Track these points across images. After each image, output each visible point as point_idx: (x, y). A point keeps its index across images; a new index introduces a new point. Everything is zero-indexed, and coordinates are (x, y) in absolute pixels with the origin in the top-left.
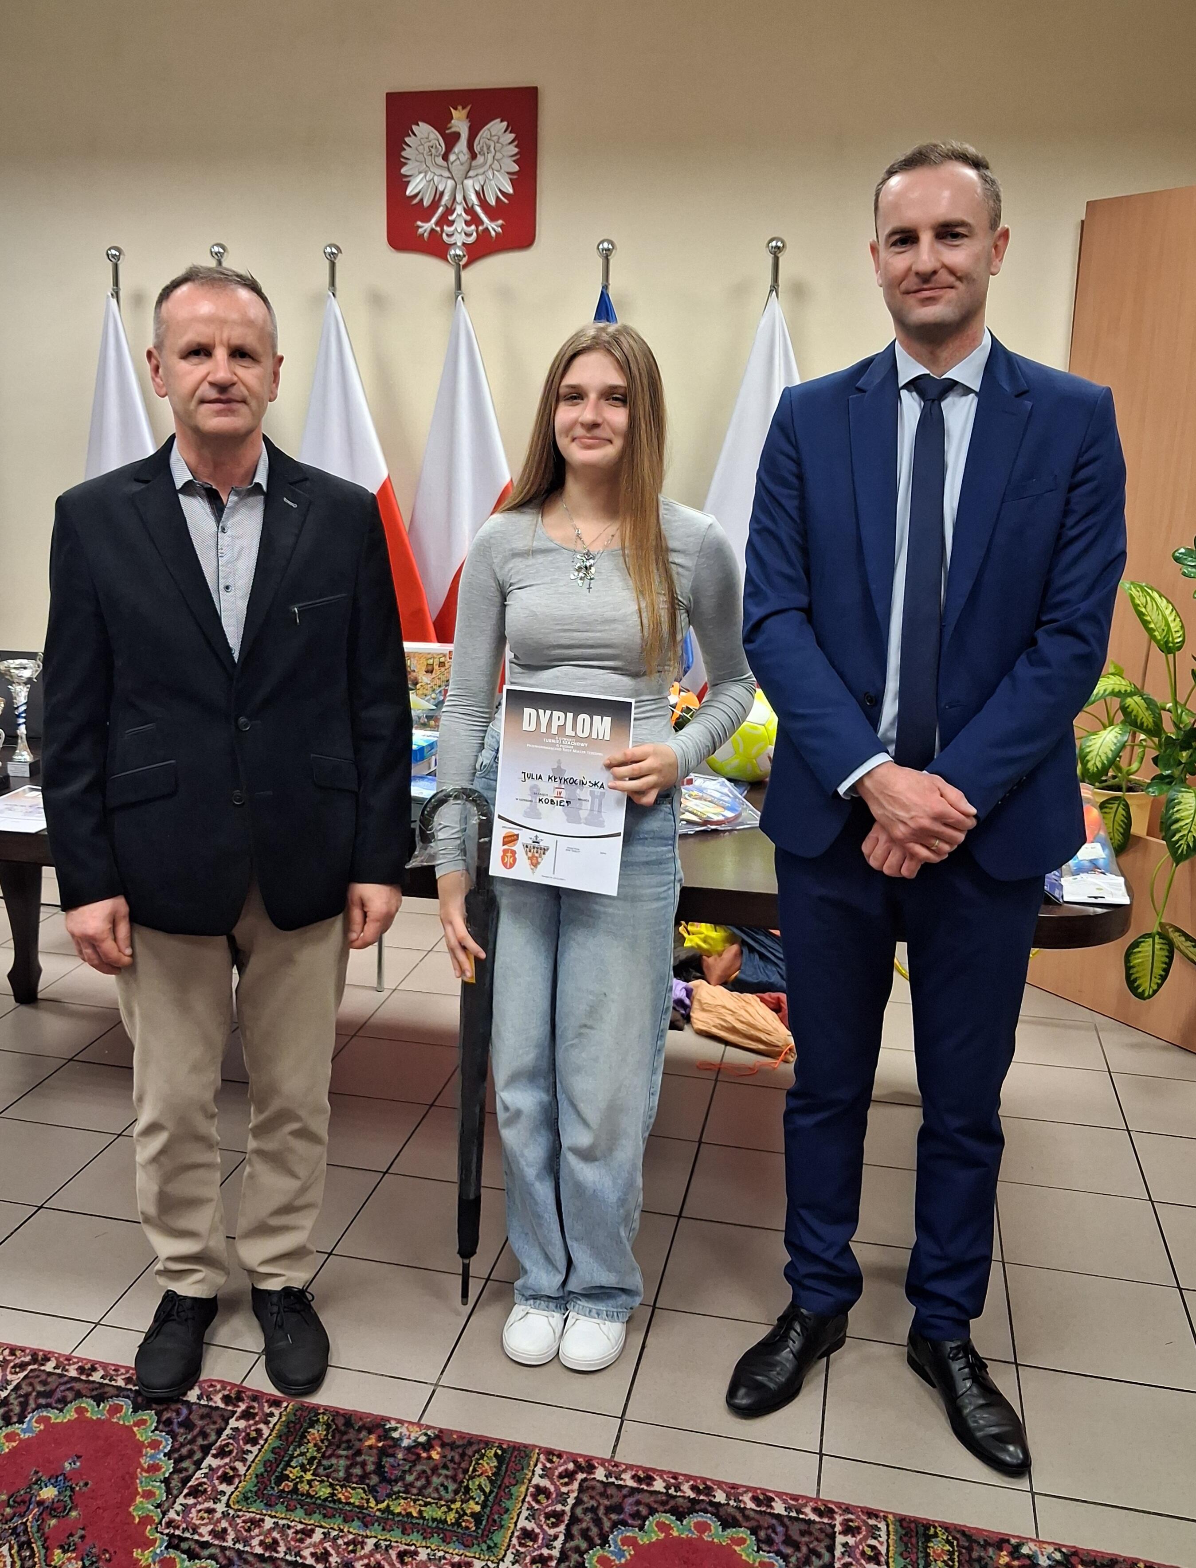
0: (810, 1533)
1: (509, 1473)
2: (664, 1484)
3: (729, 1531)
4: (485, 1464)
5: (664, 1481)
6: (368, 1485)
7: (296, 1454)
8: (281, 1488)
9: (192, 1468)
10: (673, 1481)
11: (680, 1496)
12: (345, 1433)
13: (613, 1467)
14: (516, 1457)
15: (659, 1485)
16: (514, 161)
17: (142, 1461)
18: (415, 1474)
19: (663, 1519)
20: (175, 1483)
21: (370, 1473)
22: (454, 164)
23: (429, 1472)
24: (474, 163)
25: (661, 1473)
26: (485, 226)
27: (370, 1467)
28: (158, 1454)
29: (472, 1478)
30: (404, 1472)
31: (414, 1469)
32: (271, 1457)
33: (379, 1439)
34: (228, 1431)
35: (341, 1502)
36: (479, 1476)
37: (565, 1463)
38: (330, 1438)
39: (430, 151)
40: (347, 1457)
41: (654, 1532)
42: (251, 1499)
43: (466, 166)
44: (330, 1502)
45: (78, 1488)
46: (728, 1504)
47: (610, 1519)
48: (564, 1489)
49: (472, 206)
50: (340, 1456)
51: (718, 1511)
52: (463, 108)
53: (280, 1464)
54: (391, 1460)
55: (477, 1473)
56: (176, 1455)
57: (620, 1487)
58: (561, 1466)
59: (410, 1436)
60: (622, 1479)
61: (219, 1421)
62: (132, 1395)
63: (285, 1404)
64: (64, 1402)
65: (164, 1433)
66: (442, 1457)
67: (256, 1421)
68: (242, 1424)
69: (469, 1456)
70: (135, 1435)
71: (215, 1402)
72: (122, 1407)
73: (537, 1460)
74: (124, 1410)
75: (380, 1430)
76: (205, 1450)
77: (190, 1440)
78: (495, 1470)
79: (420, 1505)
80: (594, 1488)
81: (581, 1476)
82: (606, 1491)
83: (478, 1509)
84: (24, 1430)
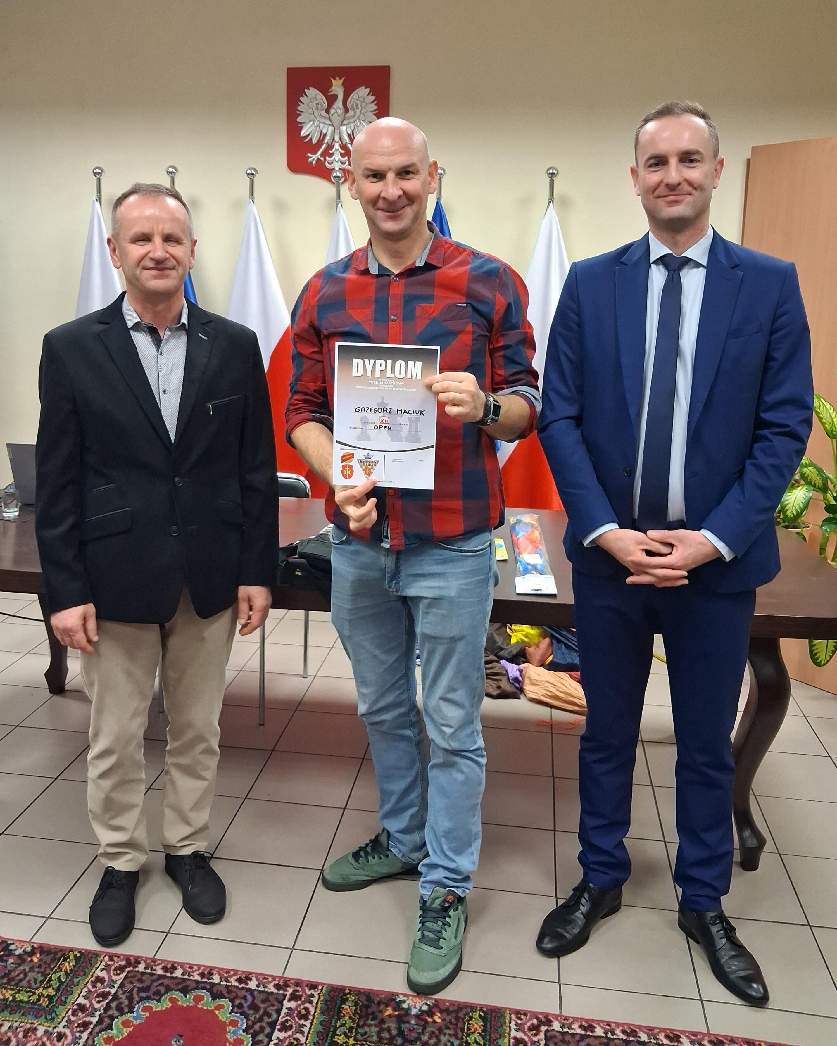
1: (493, 1029)
2: (603, 1031)
4: (475, 1024)
5: (602, 1028)
7: (338, 1025)
9: (266, 1040)
10: (608, 1028)
11: (616, 1039)
12: (368, 1007)
13: (564, 1020)
14: (495, 1017)
15: (599, 1032)
16: (374, 115)
17: (229, 1037)
18: (427, 1034)
21: (395, 1037)
22: (334, 116)
23: (437, 1032)
24: (347, 115)
25: (599, 1022)
27: (394, 1032)
28: (238, 1030)
29: (468, 1035)
30: (419, 1033)
31: (425, 1031)
32: (321, 1028)
33: (394, 1010)
34: (284, 1011)
37: (531, 1019)
38: (359, 1012)
39: (317, 106)
40: (375, 1026)
43: (342, 116)
46: (650, 1042)
48: (535, 1039)
50: (370, 1026)
52: (340, 79)
53: (328, 1034)
54: (407, 1026)
55: (470, 1031)
56: (252, 1031)
57: (573, 1035)
58: (528, 1022)
59: (415, 1006)
60: (572, 1029)
61: (276, 1003)
62: (208, 987)
63: (320, 987)
64: (158, 996)
65: (239, 1015)
66: (442, 1020)
67: (303, 1002)
68: (293, 1004)
69: (461, 1018)
70: (218, 1017)
71: (270, 989)
72: (203, 996)
73: (510, 1019)
74: (205, 999)
75: (393, 1003)
76: (272, 1025)
77: (259, 1018)
78: (482, 1027)
80: (555, 1037)
81: (544, 1028)
82: (564, 1039)
84: (135, 1018)
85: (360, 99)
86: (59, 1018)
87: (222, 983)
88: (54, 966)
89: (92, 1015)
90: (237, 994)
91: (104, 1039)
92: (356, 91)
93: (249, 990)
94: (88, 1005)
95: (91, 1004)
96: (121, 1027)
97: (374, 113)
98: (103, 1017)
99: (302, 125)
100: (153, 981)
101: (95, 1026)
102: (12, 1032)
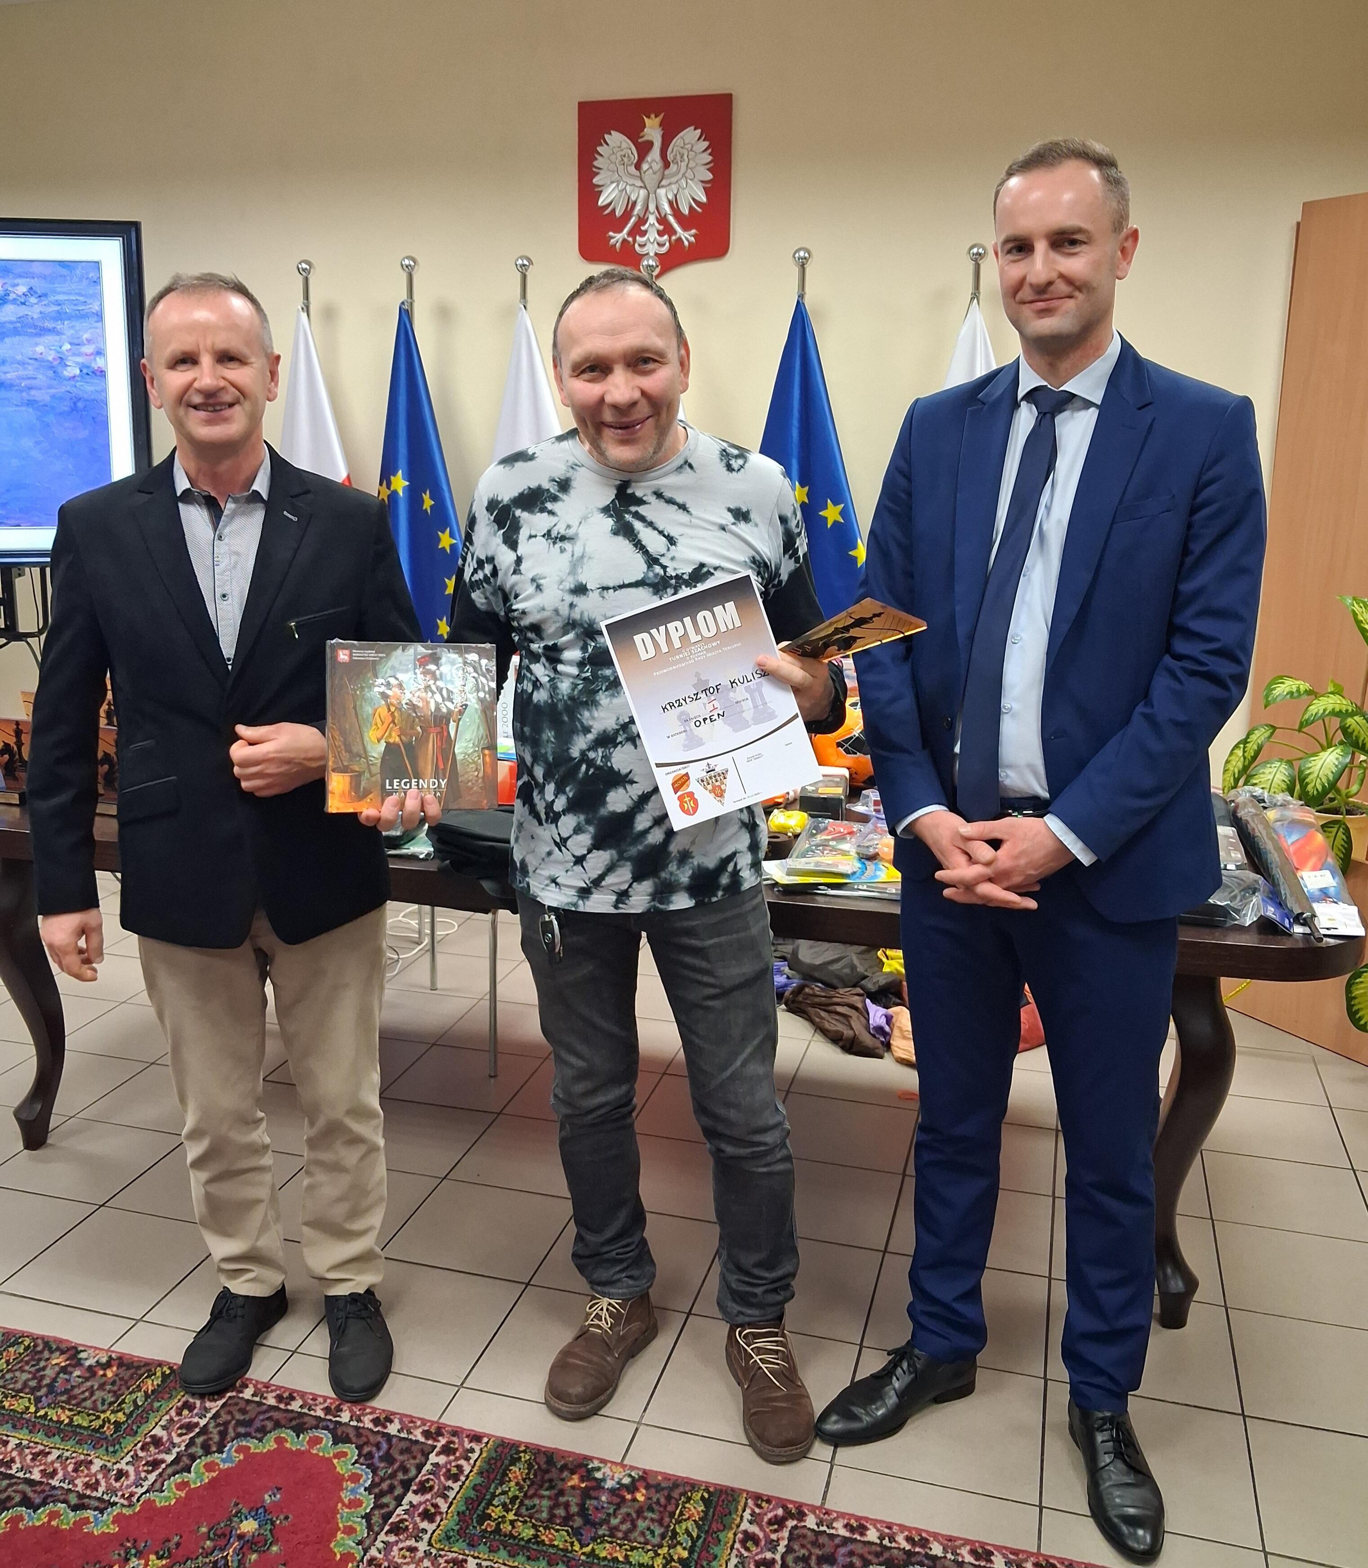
1: (716, 1517)
2: (878, 1534)
4: (692, 1508)
5: (878, 1530)
6: (572, 1527)
7: (497, 1492)
8: (483, 1527)
9: (393, 1504)
10: (886, 1531)
11: (894, 1548)
12: (547, 1471)
13: (824, 1513)
14: (723, 1501)
15: (872, 1535)
16: (708, 169)
17: (343, 1495)
18: (620, 1517)
20: (376, 1519)
21: (573, 1515)
23: (634, 1515)
24: (667, 172)
25: (874, 1522)
26: (678, 235)
27: (574, 1509)
28: (359, 1487)
29: (679, 1522)
30: (609, 1515)
31: (618, 1512)
32: (472, 1494)
33: (582, 1480)
34: (428, 1467)
35: (545, 1545)
36: (685, 1520)
37: (774, 1508)
38: (532, 1477)
40: (549, 1498)
42: (453, 1539)
44: (534, 1544)
45: (278, 1522)
48: (774, 1536)
49: (665, 215)
50: (543, 1496)
52: (656, 117)
53: (481, 1503)
54: (594, 1502)
55: (684, 1517)
56: (377, 1490)
57: (832, 1536)
58: (771, 1512)
59: (613, 1476)
60: (833, 1528)
61: (419, 1456)
62: (331, 1426)
63: (485, 1440)
64: (263, 1431)
65: (364, 1467)
66: (647, 1499)
67: (456, 1457)
68: (442, 1459)
69: (676, 1499)
70: (336, 1468)
71: (415, 1436)
72: (322, 1438)
73: (746, 1505)
74: (324, 1442)
75: (583, 1471)
76: (406, 1485)
77: (391, 1474)
78: (702, 1514)
79: (626, 1550)
80: (804, 1536)
81: (791, 1523)
82: (817, 1540)
83: (685, 1554)
84: (224, 1461)
86: (123, 1452)
87: (352, 1423)
88: (133, 1382)
89: (168, 1451)
90: (368, 1439)
91: (176, 1485)
92: (681, 134)
93: (386, 1435)
94: (165, 1439)
95: (170, 1439)
96: (203, 1470)
97: (708, 166)
98: (182, 1455)
99: (600, 189)
100: (259, 1413)
101: (167, 1466)
102: (61, 1463)
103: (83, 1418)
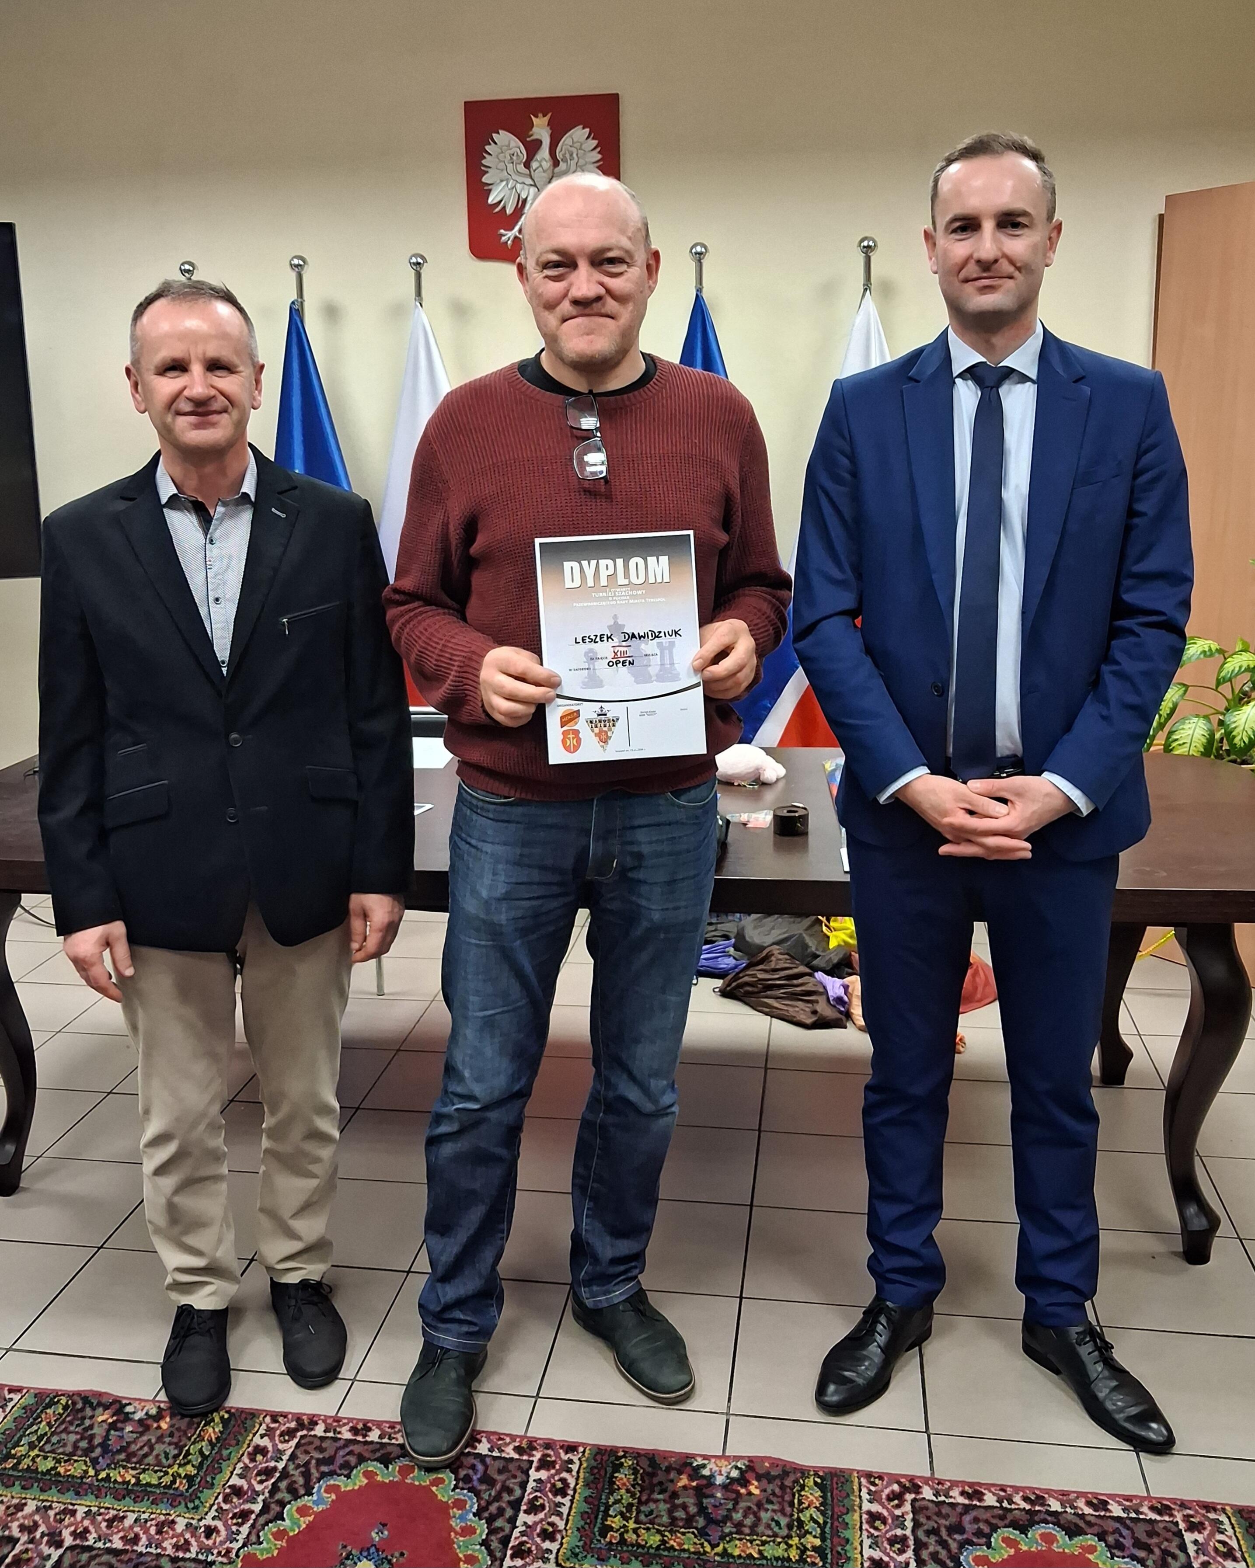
0: (1158, 1535)
1: (835, 1501)
2: (995, 1498)
3: (1076, 1539)
4: (808, 1495)
5: (994, 1494)
6: (696, 1529)
7: (611, 1501)
8: (607, 1540)
9: (507, 1527)
10: (1002, 1494)
11: (1015, 1509)
12: (652, 1475)
13: (938, 1484)
14: (837, 1484)
15: (990, 1500)
17: (453, 1524)
18: (741, 1511)
19: (1006, 1535)
20: (495, 1545)
21: (694, 1516)
23: (755, 1508)
24: (557, 170)
25: (989, 1486)
27: (693, 1510)
28: (467, 1514)
29: (801, 1511)
30: (728, 1510)
31: (737, 1507)
32: (586, 1507)
33: (691, 1478)
34: (531, 1484)
35: (675, 1550)
36: (807, 1508)
37: (888, 1484)
38: (640, 1482)
39: (511, 158)
40: (664, 1501)
41: (1002, 1548)
42: (581, 1555)
43: (550, 172)
44: (664, 1550)
45: (395, 1560)
46: (1066, 1512)
47: (955, 1540)
48: (898, 1512)
50: (657, 1500)
51: (1059, 1520)
53: (598, 1515)
54: (711, 1500)
55: (804, 1506)
56: (486, 1515)
57: (953, 1505)
58: (886, 1488)
59: (720, 1471)
60: (951, 1497)
61: (519, 1474)
63: (581, 1449)
64: (348, 1469)
65: (465, 1491)
66: (761, 1491)
67: (557, 1470)
68: (543, 1475)
69: (789, 1487)
70: (436, 1496)
71: (508, 1454)
72: (413, 1467)
73: (860, 1484)
74: (416, 1472)
75: (688, 1469)
76: (516, 1505)
77: (495, 1497)
78: (820, 1499)
79: (757, 1545)
80: (927, 1508)
81: (909, 1497)
82: (940, 1511)
83: (818, 1542)
84: (316, 1503)
85: (575, 145)
86: (205, 1507)
88: (193, 1431)
89: (253, 1501)
90: (463, 1463)
91: (273, 1534)
93: (479, 1455)
94: (246, 1487)
95: (251, 1485)
96: (296, 1516)
98: (270, 1503)
100: (338, 1449)
101: (258, 1516)
102: (140, 1526)
103: (151, 1477)
